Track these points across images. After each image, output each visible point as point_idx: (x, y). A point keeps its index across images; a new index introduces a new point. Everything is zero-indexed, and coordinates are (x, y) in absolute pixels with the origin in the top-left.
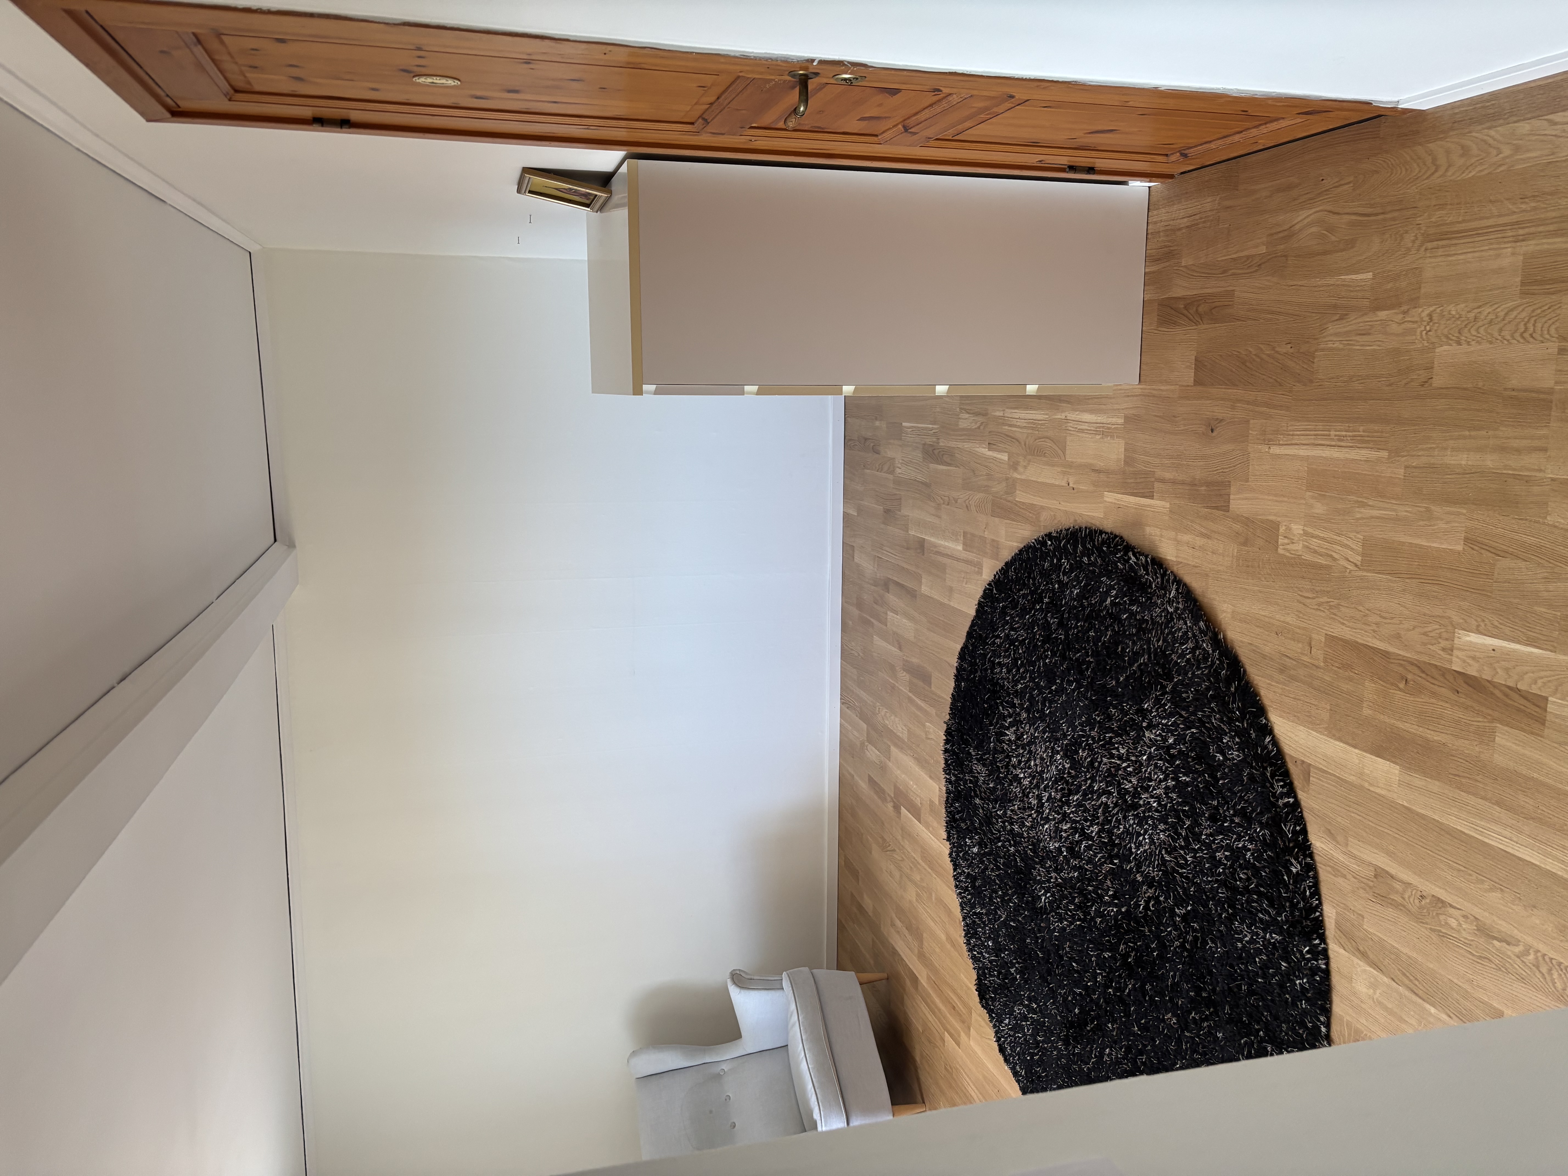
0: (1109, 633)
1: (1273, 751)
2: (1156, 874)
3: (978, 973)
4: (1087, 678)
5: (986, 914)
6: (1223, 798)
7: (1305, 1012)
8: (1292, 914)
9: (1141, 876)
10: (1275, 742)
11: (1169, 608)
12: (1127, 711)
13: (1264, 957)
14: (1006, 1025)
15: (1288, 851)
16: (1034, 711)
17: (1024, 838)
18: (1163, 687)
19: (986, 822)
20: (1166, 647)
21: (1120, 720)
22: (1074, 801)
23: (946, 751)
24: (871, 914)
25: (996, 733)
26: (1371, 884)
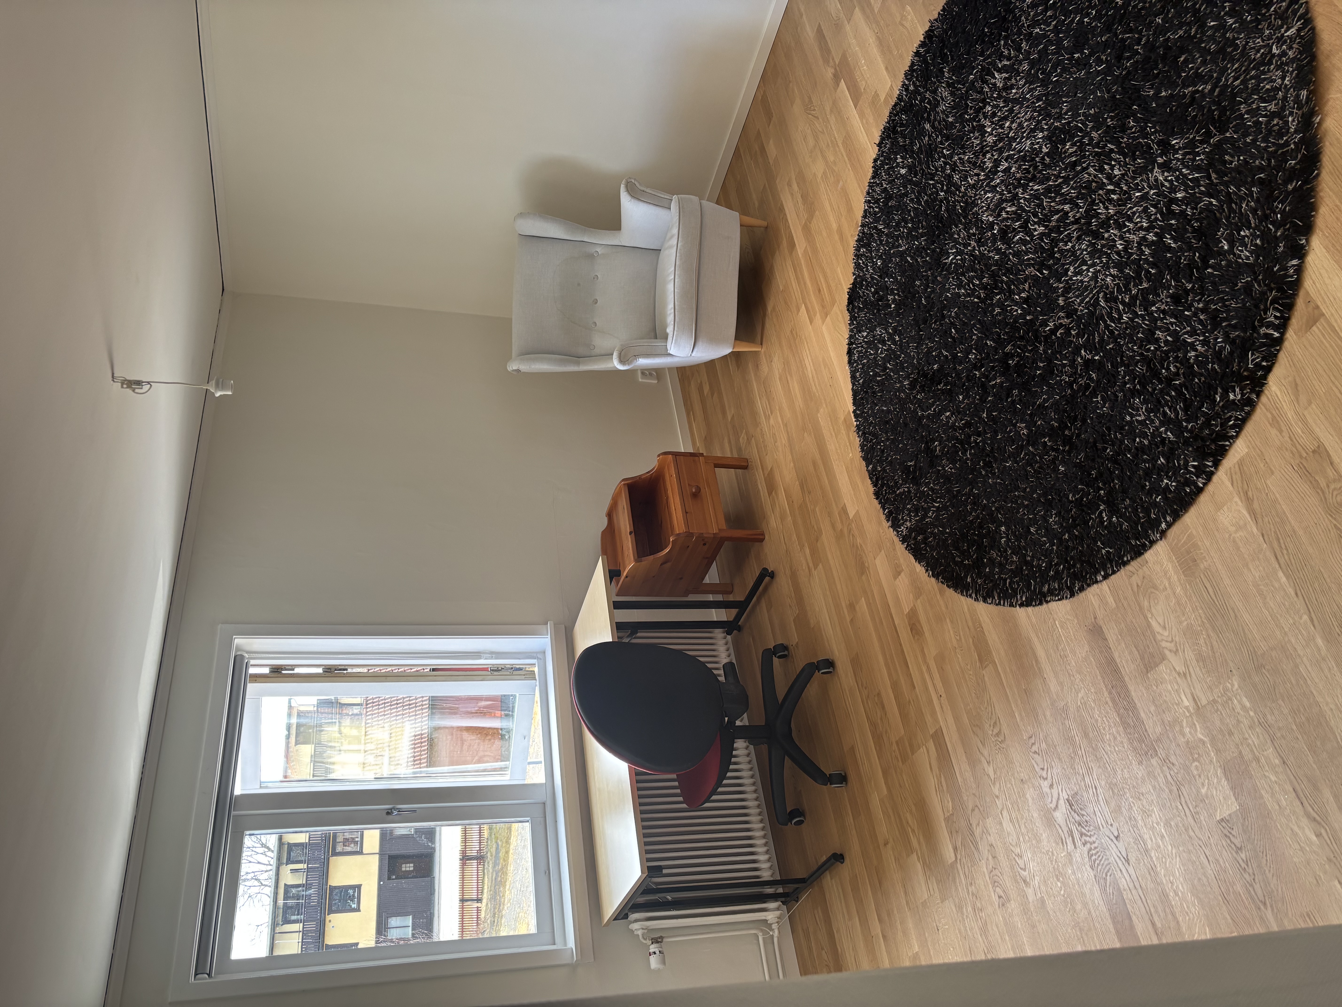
0: (1181, 32)
1: (1292, 277)
2: (1082, 310)
3: (855, 279)
4: (1123, 70)
5: (886, 235)
6: (1202, 287)
7: (1155, 505)
8: (1201, 429)
9: (1064, 301)
10: (1299, 270)
11: (1274, 47)
12: (1148, 133)
13: (1146, 442)
14: (863, 336)
15: (1240, 379)
16: (1039, 69)
17: (960, 192)
18: (1209, 135)
19: (927, 153)
20: (1241, 91)
21: (1134, 139)
22: (1032, 190)
23: (917, 54)
24: (771, 162)
25: (983, 69)
26: (1304, 455)
